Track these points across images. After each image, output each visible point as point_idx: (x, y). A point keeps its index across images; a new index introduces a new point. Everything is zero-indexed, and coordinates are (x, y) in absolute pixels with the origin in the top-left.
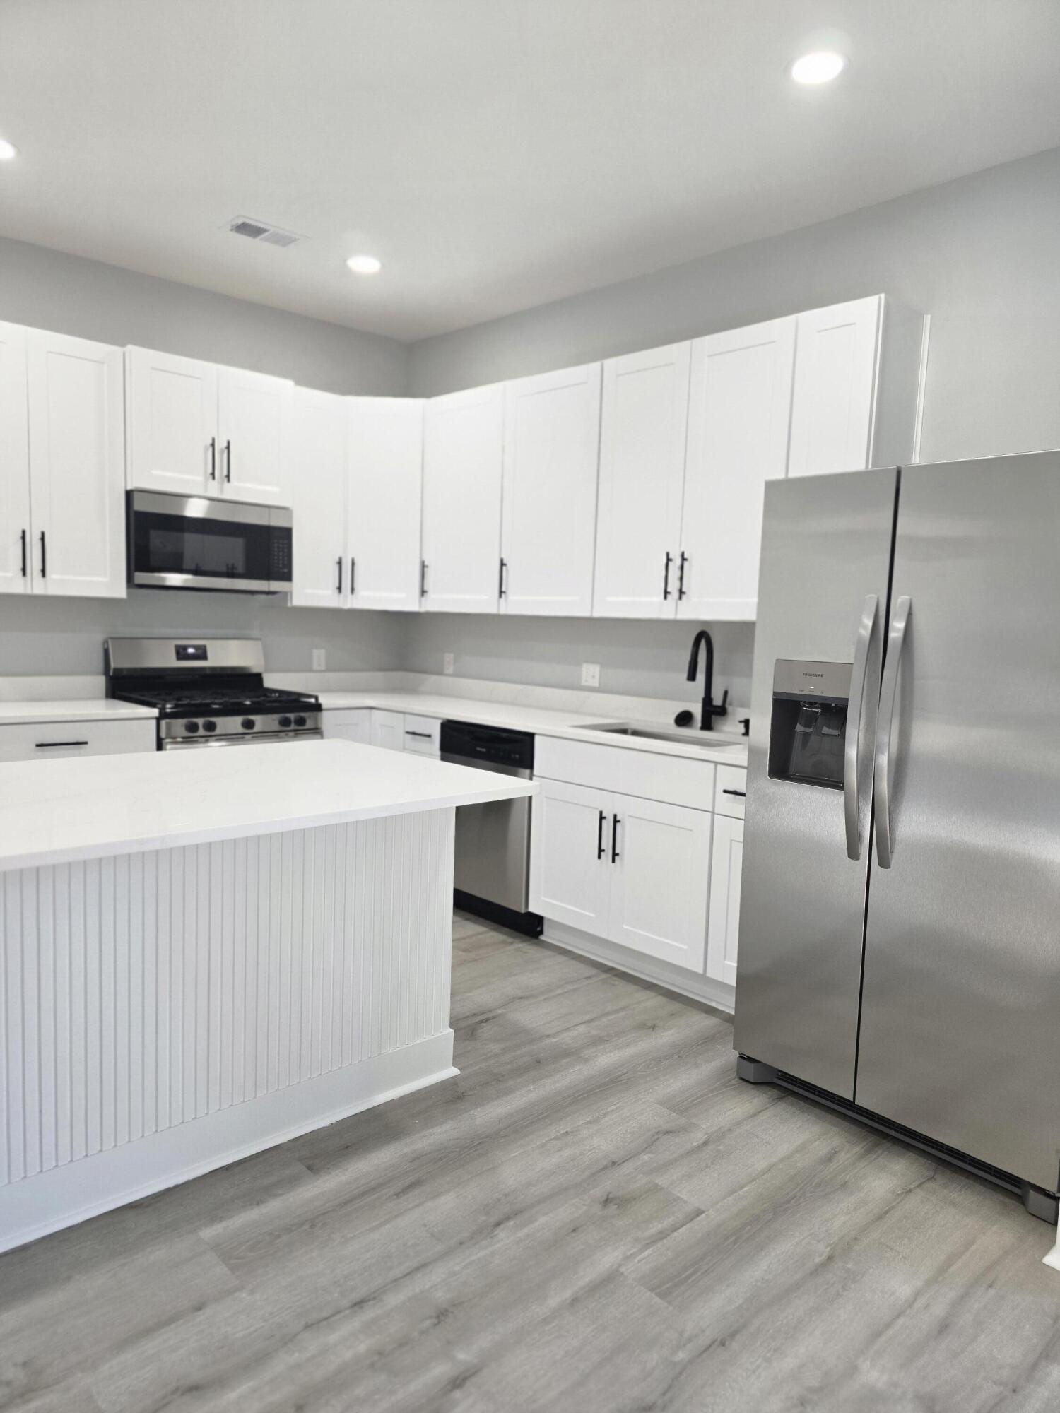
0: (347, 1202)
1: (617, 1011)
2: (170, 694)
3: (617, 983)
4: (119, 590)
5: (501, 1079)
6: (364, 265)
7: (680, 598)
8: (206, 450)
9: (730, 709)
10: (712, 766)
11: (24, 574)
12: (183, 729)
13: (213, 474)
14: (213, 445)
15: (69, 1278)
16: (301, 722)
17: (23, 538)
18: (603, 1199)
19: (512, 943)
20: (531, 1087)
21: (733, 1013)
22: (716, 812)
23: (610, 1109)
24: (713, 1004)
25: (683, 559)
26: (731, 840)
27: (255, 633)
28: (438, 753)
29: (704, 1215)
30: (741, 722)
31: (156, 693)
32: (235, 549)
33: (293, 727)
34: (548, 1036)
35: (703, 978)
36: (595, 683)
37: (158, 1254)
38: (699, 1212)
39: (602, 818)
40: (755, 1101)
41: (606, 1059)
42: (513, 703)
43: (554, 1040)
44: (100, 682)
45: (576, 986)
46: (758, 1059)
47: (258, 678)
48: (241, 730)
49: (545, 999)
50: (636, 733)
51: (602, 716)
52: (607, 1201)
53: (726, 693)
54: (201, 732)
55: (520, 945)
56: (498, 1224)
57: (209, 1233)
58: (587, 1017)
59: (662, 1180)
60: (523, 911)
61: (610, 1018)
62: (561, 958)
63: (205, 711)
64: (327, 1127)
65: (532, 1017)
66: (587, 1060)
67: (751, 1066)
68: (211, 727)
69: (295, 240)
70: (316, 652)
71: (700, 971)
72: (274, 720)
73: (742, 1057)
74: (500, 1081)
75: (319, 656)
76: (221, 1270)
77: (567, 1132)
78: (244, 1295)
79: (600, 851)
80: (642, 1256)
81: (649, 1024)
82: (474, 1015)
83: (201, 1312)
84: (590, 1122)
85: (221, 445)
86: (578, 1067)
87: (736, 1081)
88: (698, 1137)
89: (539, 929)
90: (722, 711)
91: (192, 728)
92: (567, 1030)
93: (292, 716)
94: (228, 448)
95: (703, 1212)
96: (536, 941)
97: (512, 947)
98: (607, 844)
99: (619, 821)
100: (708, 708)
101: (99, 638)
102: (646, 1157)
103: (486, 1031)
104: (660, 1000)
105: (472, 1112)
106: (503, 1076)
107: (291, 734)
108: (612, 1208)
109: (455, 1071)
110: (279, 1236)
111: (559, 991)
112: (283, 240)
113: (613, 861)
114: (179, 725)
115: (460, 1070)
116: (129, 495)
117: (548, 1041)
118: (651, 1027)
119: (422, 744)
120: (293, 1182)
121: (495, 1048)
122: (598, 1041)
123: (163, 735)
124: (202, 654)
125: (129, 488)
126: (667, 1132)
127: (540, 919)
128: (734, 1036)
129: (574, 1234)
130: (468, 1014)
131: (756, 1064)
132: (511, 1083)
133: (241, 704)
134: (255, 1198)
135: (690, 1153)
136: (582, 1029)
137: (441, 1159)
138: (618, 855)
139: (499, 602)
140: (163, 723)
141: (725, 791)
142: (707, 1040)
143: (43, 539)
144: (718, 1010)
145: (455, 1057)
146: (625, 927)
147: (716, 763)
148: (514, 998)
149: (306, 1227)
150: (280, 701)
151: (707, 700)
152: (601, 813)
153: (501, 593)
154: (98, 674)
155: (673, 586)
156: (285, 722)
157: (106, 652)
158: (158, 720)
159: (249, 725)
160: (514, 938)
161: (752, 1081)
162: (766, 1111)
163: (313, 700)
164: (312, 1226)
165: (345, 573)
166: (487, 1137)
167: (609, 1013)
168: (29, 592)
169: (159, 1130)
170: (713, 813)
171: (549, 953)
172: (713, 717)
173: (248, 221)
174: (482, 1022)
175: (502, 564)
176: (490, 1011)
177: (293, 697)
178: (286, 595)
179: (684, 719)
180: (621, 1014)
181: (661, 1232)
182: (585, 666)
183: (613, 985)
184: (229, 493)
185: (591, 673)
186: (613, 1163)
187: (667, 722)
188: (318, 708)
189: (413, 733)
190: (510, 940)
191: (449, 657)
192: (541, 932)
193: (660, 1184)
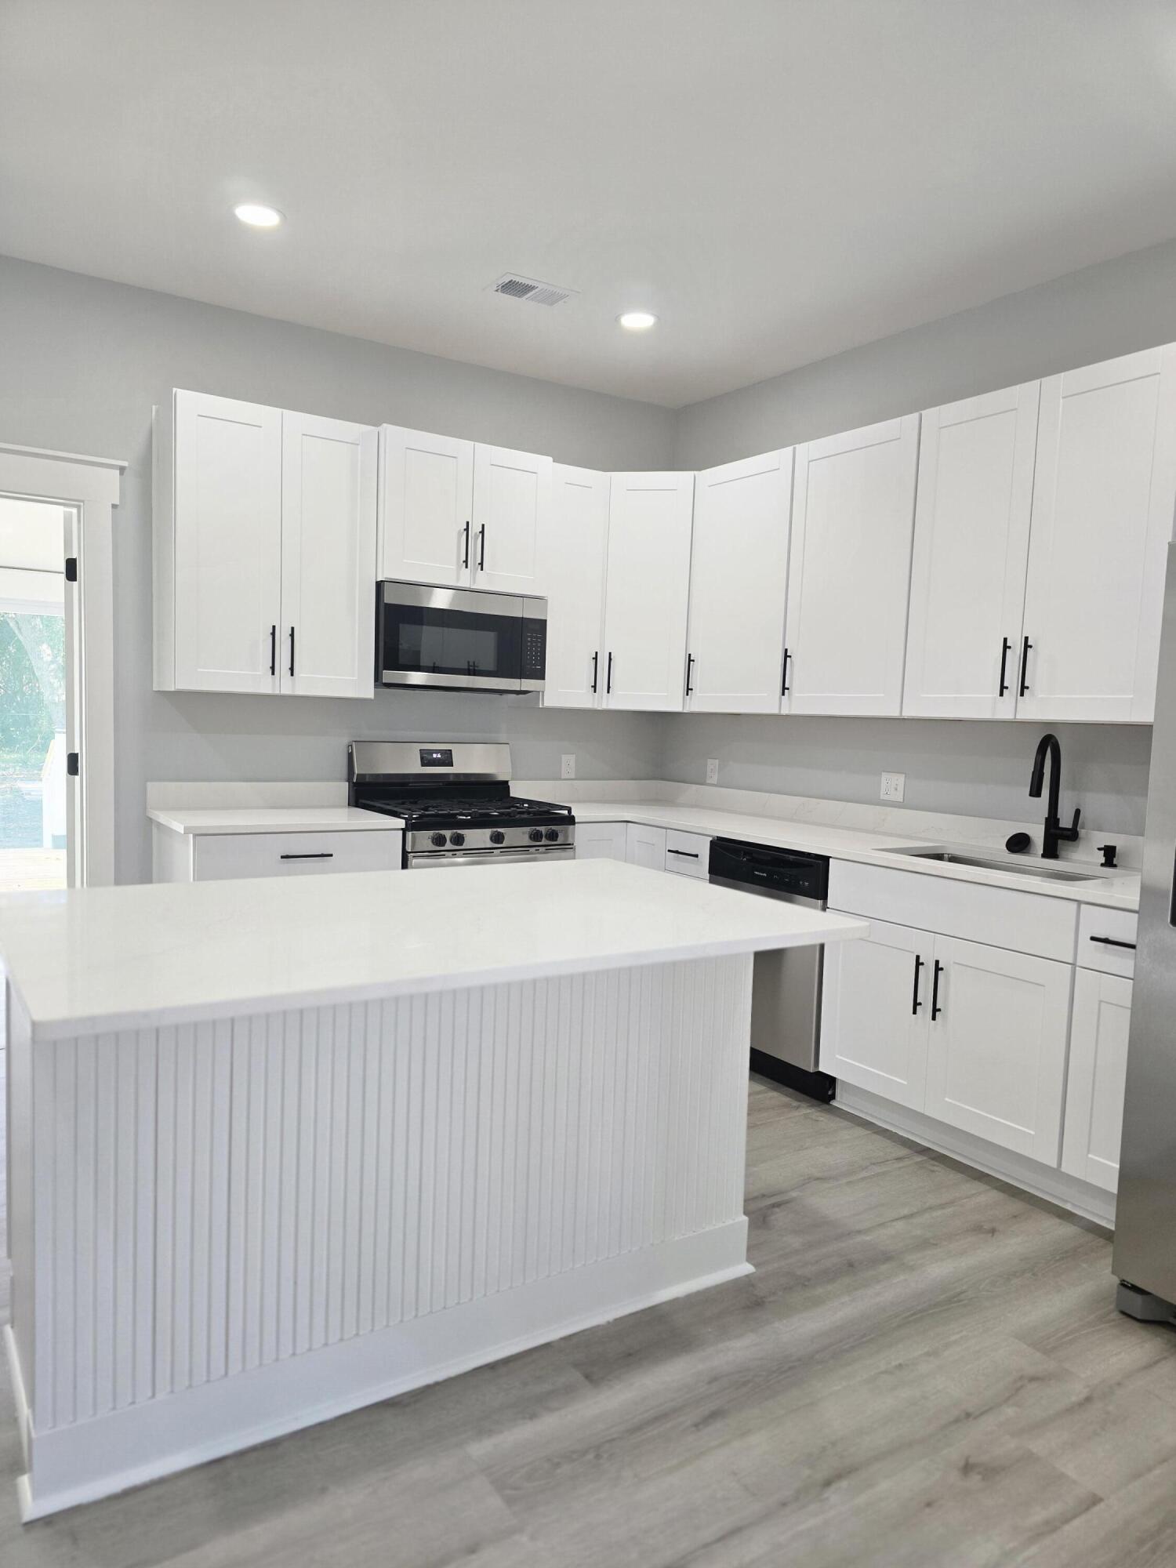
0: (638, 1428)
1: (942, 1206)
2: (416, 803)
3: (935, 1168)
4: (366, 689)
5: (807, 1283)
6: (638, 321)
7: (1022, 694)
8: (460, 535)
9: (1082, 832)
10: (1074, 905)
11: (273, 673)
12: (430, 841)
13: (466, 562)
14: (467, 530)
15: (324, 1490)
16: (553, 836)
17: (273, 634)
18: (962, 1463)
19: (798, 1108)
20: (846, 1299)
21: (1113, 1228)
22: (1078, 964)
23: (953, 1338)
24: (1068, 1207)
25: (1027, 646)
26: (1101, 1001)
27: (503, 737)
28: (707, 876)
29: (1102, 1506)
30: (1099, 849)
31: (400, 801)
32: (486, 644)
33: (544, 842)
34: (859, 1232)
35: (1056, 1173)
36: (898, 797)
37: (420, 1471)
38: (1095, 1500)
39: (918, 964)
40: (1148, 1346)
41: (938, 1270)
42: (792, 818)
43: (868, 1238)
44: (344, 788)
45: (884, 1169)
46: (1147, 1289)
47: (505, 785)
48: (490, 844)
49: (849, 1183)
50: (954, 859)
51: (909, 837)
52: (967, 1468)
53: (1078, 812)
54: (448, 845)
55: (809, 1111)
56: (828, 1483)
57: (480, 1449)
58: (906, 1211)
59: (1038, 1446)
60: (811, 1070)
61: (935, 1214)
62: (860, 1131)
63: (452, 822)
64: (603, 1326)
65: (834, 1203)
66: (912, 1269)
67: (1138, 1299)
68: (458, 840)
69: (562, 297)
70: (564, 758)
71: (1055, 1165)
72: (524, 833)
73: (1124, 1284)
74: (805, 1285)
75: (569, 763)
76: (495, 1502)
77: (900, 1365)
78: (524, 1539)
79: (916, 1004)
80: (1027, 1553)
81: (987, 1226)
82: (764, 1196)
83: (474, 1557)
84: (928, 1354)
85: (475, 529)
86: (902, 1277)
87: (1115, 1315)
88: (1077, 1390)
89: (830, 1093)
90: (1072, 835)
91: (439, 841)
92: (882, 1225)
93: (543, 829)
94: (482, 532)
95: (1101, 1500)
96: (827, 1107)
97: (796, 1113)
98: (925, 995)
99: (942, 969)
100: (1053, 831)
101: (345, 741)
102: (1010, 1411)
103: (780, 1218)
104: (994, 1195)
105: (777, 1325)
106: (809, 1280)
107: (542, 849)
108: (975, 1479)
109: (747, 1268)
110: (558, 1465)
111: (864, 1174)
112: (551, 298)
113: (934, 1018)
114: (424, 839)
115: (755, 1266)
116: (379, 586)
117: (860, 1239)
118: (989, 1231)
119: (686, 864)
120: (568, 1392)
121: (795, 1242)
122: (924, 1244)
123: (409, 849)
124: (447, 759)
125: (379, 580)
126: (1033, 1379)
127: (831, 1081)
128: (1114, 1257)
129: (927, 1510)
130: (756, 1194)
131: (1144, 1296)
132: (819, 1291)
133: (488, 815)
134: (529, 1408)
135: (1070, 1410)
136: (900, 1225)
137: (745, 1384)
138: (939, 1010)
139: (780, 699)
140: (409, 835)
141: (1093, 939)
142: (1065, 1257)
143: (292, 635)
144: (1076, 1215)
145: (749, 1249)
146: (947, 1099)
147: (1079, 902)
148: (810, 1178)
149: (590, 1456)
150: (529, 813)
151: (1052, 821)
152: (918, 957)
153: (784, 688)
154: (340, 780)
155: (1013, 680)
156: (536, 836)
157: (350, 756)
158: (404, 831)
159: (498, 838)
160: (800, 1101)
161: (1139, 1317)
162: (1164, 1362)
163: (565, 812)
164: (598, 1457)
165: (602, 670)
166: (799, 1360)
167: (931, 1208)
168: (277, 692)
169: (420, 1314)
170: (1074, 965)
171: (845, 1123)
172: (1060, 841)
173: (517, 279)
174: (774, 1206)
175: (786, 656)
176: (781, 1193)
177: (545, 809)
178: (538, 694)
179: (1019, 843)
180: (949, 1210)
181: (1047, 1522)
182: (885, 776)
183: (933, 1171)
184: (482, 582)
185: (892, 785)
186: (968, 1415)
187: (997, 846)
188: (570, 820)
189: (677, 852)
190: (795, 1104)
191: (712, 764)
192: (833, 1097)
193: (1035, 1451)
